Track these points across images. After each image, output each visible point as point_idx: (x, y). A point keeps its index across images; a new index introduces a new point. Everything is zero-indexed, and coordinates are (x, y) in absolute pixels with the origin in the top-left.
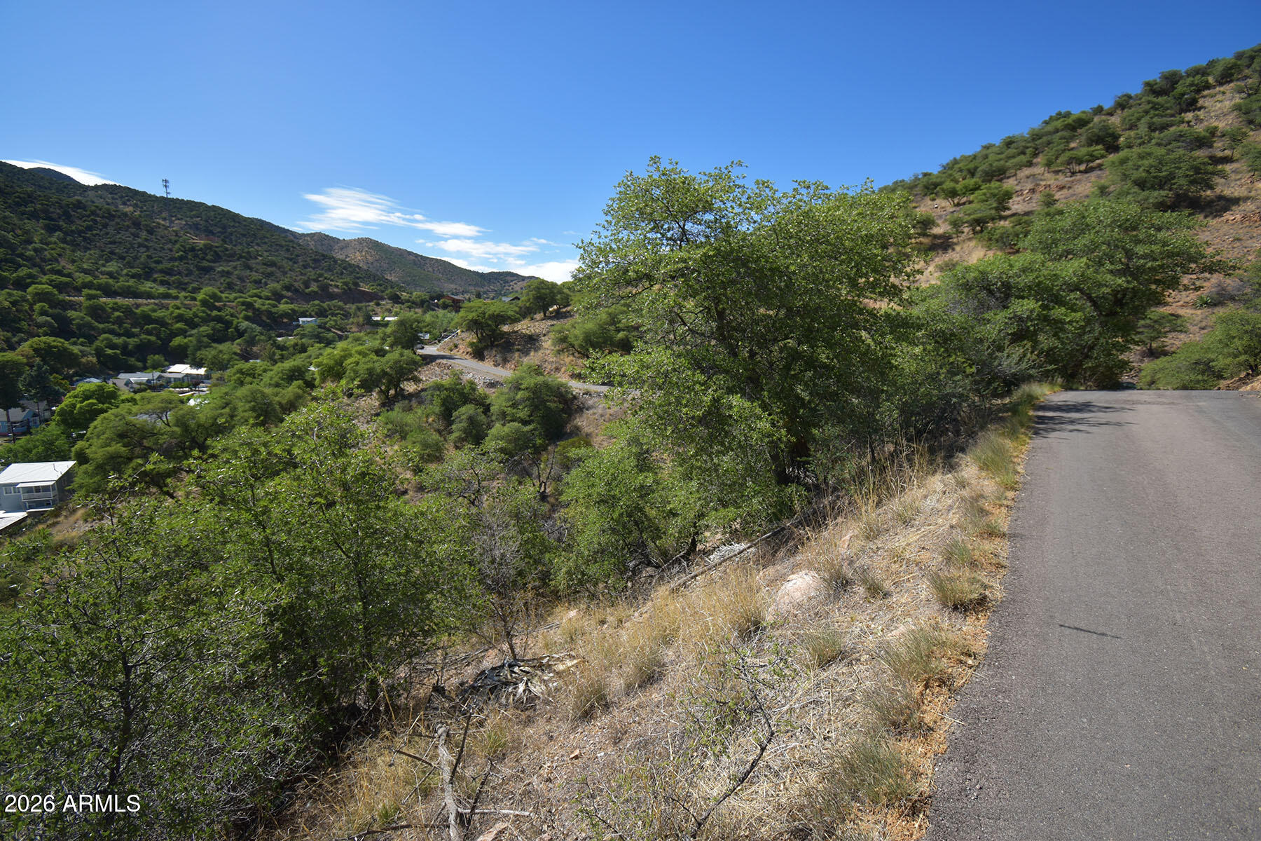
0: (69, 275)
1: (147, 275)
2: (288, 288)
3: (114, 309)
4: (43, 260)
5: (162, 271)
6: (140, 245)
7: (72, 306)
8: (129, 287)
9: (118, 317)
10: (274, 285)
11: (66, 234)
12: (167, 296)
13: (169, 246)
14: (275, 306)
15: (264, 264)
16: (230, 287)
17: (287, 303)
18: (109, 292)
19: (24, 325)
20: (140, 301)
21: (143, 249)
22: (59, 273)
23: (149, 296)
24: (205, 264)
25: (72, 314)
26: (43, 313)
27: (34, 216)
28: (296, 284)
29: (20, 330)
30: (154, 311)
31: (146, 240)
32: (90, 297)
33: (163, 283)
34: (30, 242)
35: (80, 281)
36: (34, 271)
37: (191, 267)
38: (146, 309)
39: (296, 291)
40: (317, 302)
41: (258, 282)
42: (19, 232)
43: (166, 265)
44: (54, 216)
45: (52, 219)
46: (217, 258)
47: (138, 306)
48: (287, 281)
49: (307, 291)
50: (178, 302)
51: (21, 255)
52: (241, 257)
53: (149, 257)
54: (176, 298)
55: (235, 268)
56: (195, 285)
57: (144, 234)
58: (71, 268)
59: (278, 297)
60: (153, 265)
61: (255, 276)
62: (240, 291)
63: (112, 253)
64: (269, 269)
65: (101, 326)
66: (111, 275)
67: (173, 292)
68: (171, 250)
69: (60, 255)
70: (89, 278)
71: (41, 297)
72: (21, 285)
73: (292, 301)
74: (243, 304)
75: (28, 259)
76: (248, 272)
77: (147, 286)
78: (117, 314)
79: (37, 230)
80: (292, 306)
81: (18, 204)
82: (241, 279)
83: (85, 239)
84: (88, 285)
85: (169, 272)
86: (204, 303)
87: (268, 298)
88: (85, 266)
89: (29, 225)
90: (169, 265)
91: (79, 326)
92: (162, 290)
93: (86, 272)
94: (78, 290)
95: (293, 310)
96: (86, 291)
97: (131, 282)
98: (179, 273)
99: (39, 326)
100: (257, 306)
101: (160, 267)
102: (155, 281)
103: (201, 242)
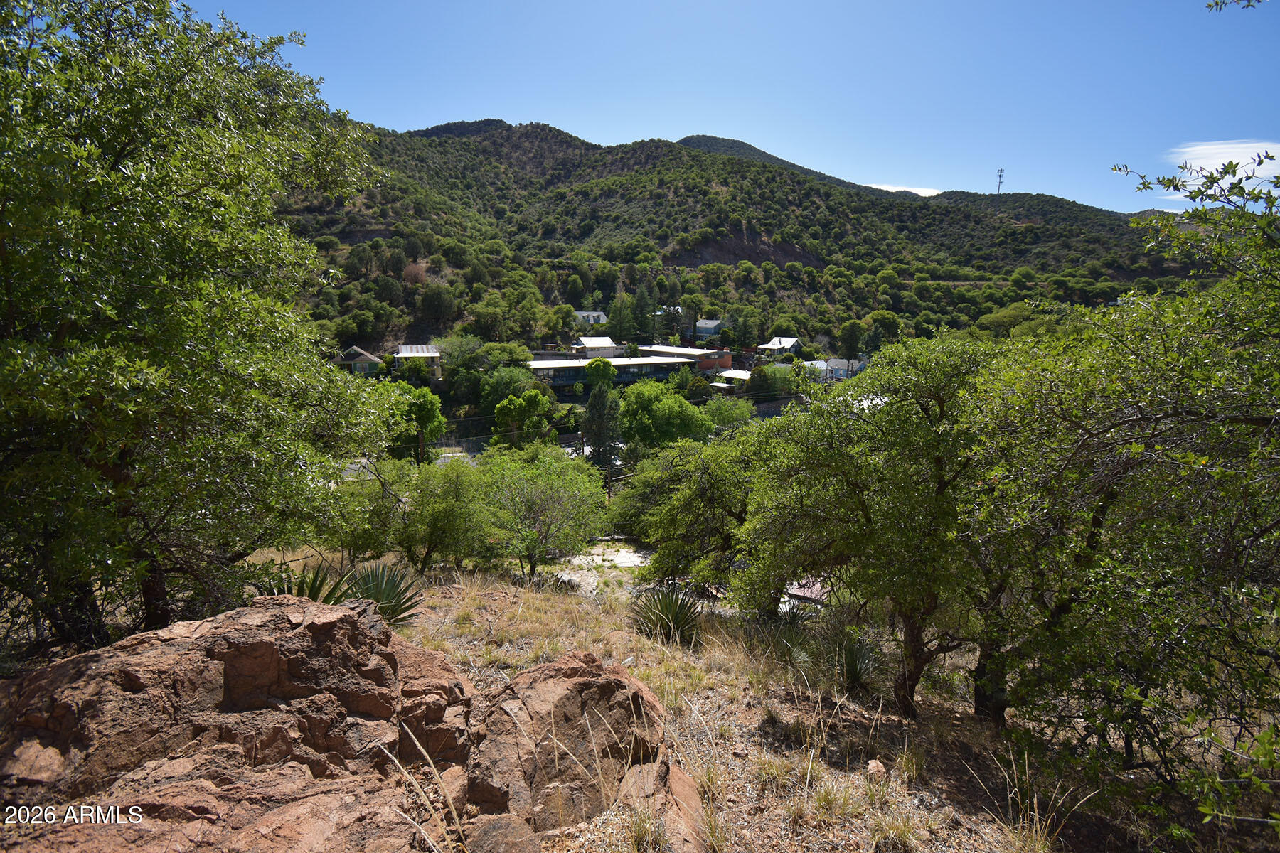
0: (907, 263)
1: (967, 262)
2: (1109, 265)
3: (936, 290)
4: (892, 253)
5: (981, 258)
6: (967, 235)
7: (905, 287)
8: (952, 271)
9: (938, 296)
10: (1092, 262)
11: (911, 232)
12: (982, 278)
13: (992, 233)
14: (1090, 284)
15: (1086, 241)
16: (1043, 268)
17: (1106, 280)
18: (934, 276)
19: (870, 301)
20: (957, 283)
21: (968, 239)
22: (901, 261)
23: (966, 278)
24: (1023, 246)
25: (904, 293)
26: (885, 293)
27: (891, 220)
28: (1121, 261)
29: (867, 305)
30: (968, 291)
31: (973, 230)
32: (921, 279)
33: (979, 268)
34: (885, 239)
35: (915, 267)
36: (884, 261)
37: (1009, 251)
38: (962, 289)
39: (1120, 268)
40: (1144, 279)
41: (1075, 262)
42: (879, 232)
43: (986, 251)
44: (905, 218)
45: (902, 221)
46: (1037, 239)
47: (955, 287)
48: (1109, 258)
49: (1133, 267)
50: (991, 283)
51: (877, 250)
52: (1062, 236)
53: (972, 245)
54: (990, 280)
55: (1053, 248)
56: (1009, 268)
57: (972, 225)
58: (909, 257)
59: (1095, 274)
60: (973, 253)
61: (1073, 254)
62: (1054, 271)
63: (942, 245)
64: (1091, 246)
65: (924, 304)
66: (938, 262)
67: (988, 275)
68: (993, 237)
69: (903, 248)
70: (922, 265)
71: (885, 280)
72: (873, 271)
73: (1113, 278)
74: (1056, 282)
75: (882, 252)
76: (1066, 251)
77: (966, 270)
78: (938, 293)
79: (890, 228)
80: (1113, 284)
81: (882, 212)
82: (1056, 259)
83: (924, 235)
84: (921, 270)
85: (986, 258)
86: (1017, 283)
87: (1083, 276)
88: (920, 255)
89: (887, 226)
90: (987, 251)
91: (908, 304)
92: (978, 273)
93: (920, 260)
94: (912, 275)
95: (1112, 288)
96: (918, 275)
97: (954, 267)
98: (996, 258)
99: (880, 302)
100: (1070, 285)
101: (979, 253)
102: (973, 267)
103: (1022, 226)
